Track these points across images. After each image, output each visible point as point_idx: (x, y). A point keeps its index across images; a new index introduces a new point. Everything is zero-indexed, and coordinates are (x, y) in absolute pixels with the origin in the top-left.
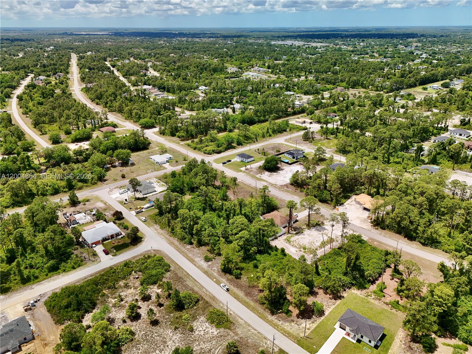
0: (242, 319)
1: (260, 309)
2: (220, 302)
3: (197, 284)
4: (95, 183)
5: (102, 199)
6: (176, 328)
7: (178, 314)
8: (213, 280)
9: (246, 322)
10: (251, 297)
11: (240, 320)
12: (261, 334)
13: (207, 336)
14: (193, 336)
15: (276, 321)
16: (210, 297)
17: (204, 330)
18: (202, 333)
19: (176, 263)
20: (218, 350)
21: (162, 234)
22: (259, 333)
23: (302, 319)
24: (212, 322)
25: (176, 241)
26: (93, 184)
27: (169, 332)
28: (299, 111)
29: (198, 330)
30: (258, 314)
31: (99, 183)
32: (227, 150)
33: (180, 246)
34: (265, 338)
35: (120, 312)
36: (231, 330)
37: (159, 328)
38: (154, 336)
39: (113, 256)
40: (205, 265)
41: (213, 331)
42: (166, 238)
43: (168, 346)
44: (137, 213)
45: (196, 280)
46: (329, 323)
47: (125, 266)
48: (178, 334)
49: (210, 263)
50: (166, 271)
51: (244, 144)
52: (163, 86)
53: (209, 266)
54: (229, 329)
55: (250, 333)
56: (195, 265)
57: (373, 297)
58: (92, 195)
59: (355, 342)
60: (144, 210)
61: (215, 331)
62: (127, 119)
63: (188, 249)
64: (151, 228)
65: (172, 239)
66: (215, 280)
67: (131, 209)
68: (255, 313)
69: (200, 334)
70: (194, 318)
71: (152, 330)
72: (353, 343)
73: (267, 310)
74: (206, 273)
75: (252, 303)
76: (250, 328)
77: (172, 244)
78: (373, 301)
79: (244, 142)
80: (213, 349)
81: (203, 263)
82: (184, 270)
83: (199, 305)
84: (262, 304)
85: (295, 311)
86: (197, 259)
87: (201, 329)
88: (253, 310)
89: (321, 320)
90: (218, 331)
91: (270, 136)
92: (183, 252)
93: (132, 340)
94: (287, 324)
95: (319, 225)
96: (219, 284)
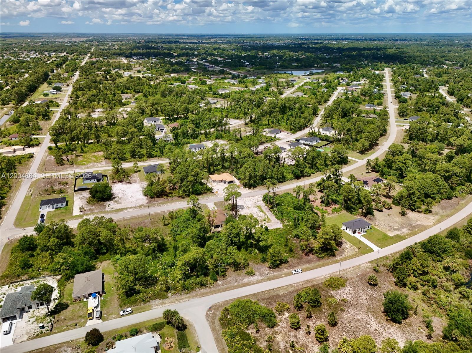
6: (342, 310)
7: (324, 307)
8: (283, 277)
9: (341, 271)
11: (338, 273)
13: (353, 294)
14: (352, 302)
17: (346, 294)
23: (342, 246)
33: (214, 289)
36: (348, 279)
38: (350, 327)
42: (189, 297)
45: (280, 287)
48: (349, 311)
49: (257, 273)
54: (346, 280)
59: (366, 233)
61: (348, 289)
63: (225, 284)
64: (154, 307)
65: (193, 293)
67: (76, 325)
69: (350, 297)
70: (332, 297)
73: (330, 257)
76: (347, 270)
77: (204, 295)
81: (255, 278)
87: (344, 296)
94: (345, 253)
96: (291, 275)
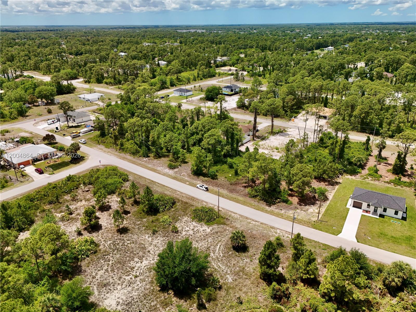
0: (236, 214)
1: (252, 202)
2: (203, 201)
3: (167, 188)
4: (16, 118)
5: (27, 130)
6: (154, 232)
7: (151, 218)
8: (185, 184)
9: (242, 216)
10: (238, 192)
11: (233, 215)
12: (266, 224)
13: (198, 235)
14: (180, 237)
15: (277, 210)
16: (189, 199)
17: (193, 229)
18: (191, 232)
19: (134, 173)
20: (218, 247)
21: (109, 152)
22: (262, 223)
23: (306, 205)
24: (200, 220)
25: (128, 156)
26: (13, 119)
27: (147, 237)
28: (222, 65)
29: (184, 230)
30: (252, 207)
31: (20, 118)
32: (161, 90)
33: (134, 160)
34: (273, 228)
35: (71, 225)
36: (227, 225)
37: (130, 235)
38: (126, 244)
39: (50, 174)
40: (171, 172)
41: (204, 228)
42: (116, 155)
43: (149, 252)
44: (73, 138)
45: (164, 186)
46: (338, 205)
47: (69, 180)
48: (159, 238)
49: (176, 170)
50: (124, 181)
51: (177, 85)
52: (80, 52)
53: (176, 173)
54: (224, 224)
55: (251, 225)
56: (159, 173)
57: (370, 179)
58: (12, 128)
59: (378, 217)
60: (81, 135)
61: (207, 229)
62: (45, 75)
63: (146, 162)
64: (94, 148)
65: (123, 155)
66: (187, 183)
67: (64, 135)
68: (249, 206)
69: (188, 234)
70: (176, 219)
71: (122, 238)
72: (377, 218)
73: (261, 202)
74: (175, 178)
75: (241, 198)
76: (249, 221)
77: (124, 159)
78: (372, 182)
79: (177, 84)
80: (212, 247)
81: (168, 171)
82: (146, 178)
83: (177, 207)
84: (253, 197)
85: (295, 200)
86: (159, 169)
87: (187, 229)
88: (244, 203)
89: (328, 204)
90: (211, 228)
91: (201, 79)
92: (140, 164)
93: (96, 252)
95: (282, 132)
96: (194, 186)
